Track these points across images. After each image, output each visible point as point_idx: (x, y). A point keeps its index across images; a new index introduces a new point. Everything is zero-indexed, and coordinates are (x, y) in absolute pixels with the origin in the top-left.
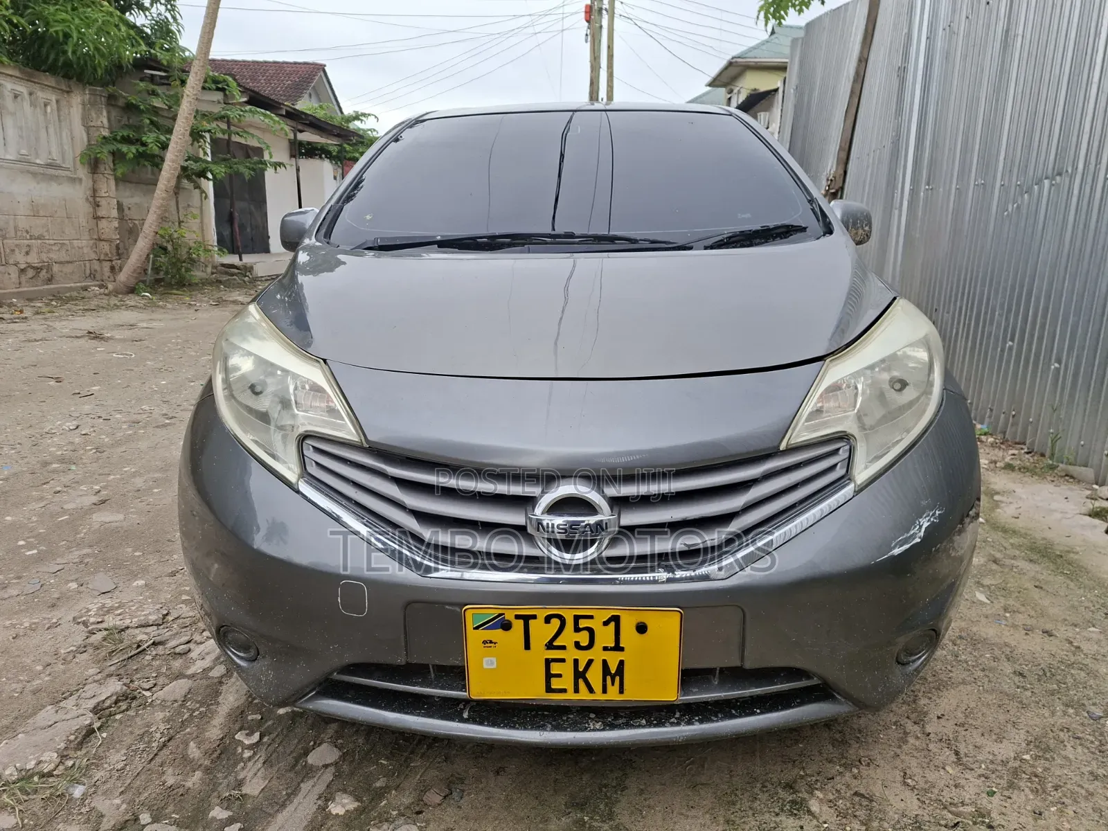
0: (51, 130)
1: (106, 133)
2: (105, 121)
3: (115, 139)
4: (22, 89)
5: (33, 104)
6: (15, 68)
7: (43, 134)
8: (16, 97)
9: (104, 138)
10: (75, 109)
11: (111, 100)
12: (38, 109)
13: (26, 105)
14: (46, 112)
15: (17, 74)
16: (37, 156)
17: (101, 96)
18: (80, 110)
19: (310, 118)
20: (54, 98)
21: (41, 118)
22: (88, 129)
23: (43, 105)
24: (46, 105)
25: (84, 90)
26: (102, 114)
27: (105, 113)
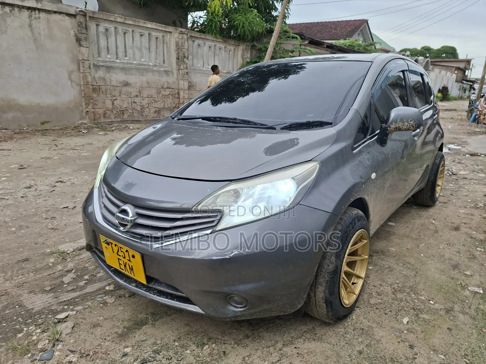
0: (230, 60)
1: (248, 60)
2: (249, 55)
3: (251, 62)
4: (222, 46)
5: (225, 51)
6: (221, 39)
7: (228, 61)
8: (220, 49)
9: (248, 62)
10: (240, 52)
11: (253, 47)
12: (227, 53)
13: (223, 52)
14: (230, 53)
15: (221, 41)
16: (224, 70)
17: (249, 46)
18: (241, 52)
19: (338, 48)
20: (233, 48)
21: (227, 56)
22: (243, 58)
23: (229, 51)
24: (230, 51)
25: (244, 44)
26: (248, 53)
27: (249, 53)
